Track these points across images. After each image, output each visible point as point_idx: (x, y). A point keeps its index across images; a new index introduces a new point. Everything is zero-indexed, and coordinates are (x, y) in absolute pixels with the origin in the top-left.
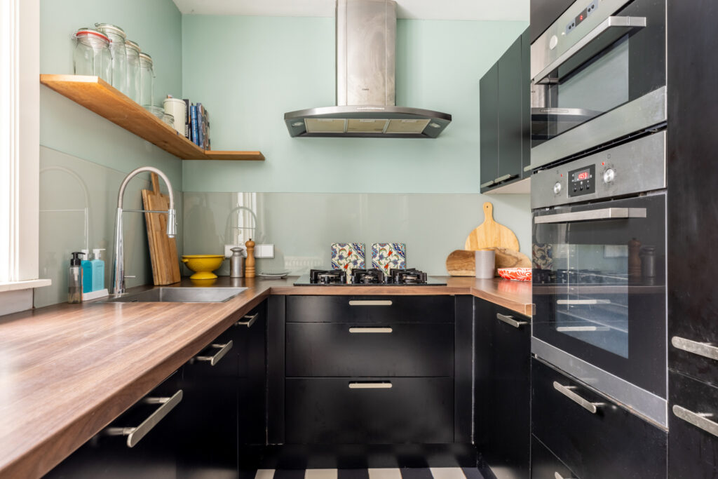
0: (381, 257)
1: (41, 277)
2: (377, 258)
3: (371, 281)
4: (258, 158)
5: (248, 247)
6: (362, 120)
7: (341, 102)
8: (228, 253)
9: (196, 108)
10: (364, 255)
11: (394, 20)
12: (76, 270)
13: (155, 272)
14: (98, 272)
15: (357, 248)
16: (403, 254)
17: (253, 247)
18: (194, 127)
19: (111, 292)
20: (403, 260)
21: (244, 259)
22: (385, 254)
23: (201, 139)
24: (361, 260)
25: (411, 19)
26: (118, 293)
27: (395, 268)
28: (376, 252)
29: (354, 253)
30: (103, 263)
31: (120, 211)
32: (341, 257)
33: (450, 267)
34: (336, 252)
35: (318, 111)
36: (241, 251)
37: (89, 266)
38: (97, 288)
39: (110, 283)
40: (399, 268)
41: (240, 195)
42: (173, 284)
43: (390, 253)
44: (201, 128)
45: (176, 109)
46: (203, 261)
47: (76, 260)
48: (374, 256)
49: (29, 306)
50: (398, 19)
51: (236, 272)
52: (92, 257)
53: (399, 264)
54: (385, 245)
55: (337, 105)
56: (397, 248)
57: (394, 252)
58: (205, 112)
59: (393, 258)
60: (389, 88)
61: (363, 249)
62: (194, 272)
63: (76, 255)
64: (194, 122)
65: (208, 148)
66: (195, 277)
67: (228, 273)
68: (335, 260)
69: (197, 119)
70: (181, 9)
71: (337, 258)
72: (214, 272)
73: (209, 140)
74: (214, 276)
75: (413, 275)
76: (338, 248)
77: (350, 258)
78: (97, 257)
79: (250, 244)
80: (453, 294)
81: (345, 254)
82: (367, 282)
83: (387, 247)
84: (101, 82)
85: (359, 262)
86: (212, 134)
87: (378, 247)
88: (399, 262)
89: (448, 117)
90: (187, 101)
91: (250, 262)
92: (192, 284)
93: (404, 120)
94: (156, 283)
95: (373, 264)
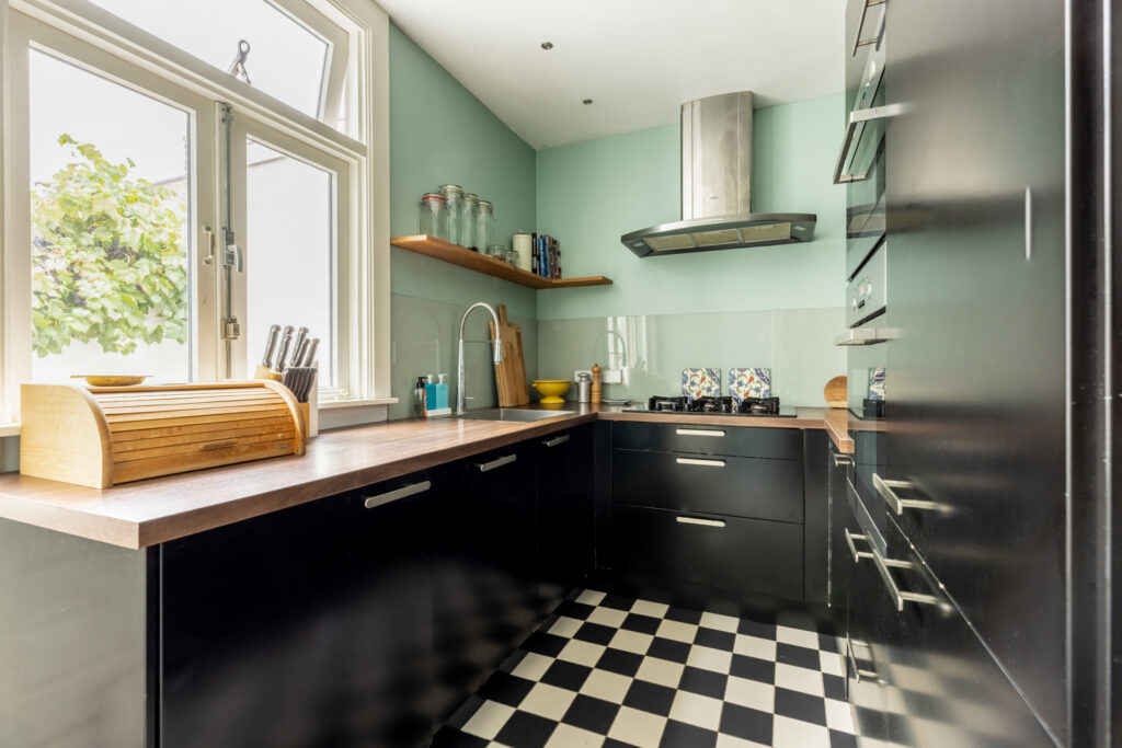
0: (740, 384)
1: (393, 396)
2: (736, 385)
3: (711, 410)
4: (605, 282)
5: (594, 372)
6: (707, 233)
7: (687, 216)
8: (577, 379)
9: (544, 240)
10: (719, 382)
11: (749, 113)
12: (421, 391)
13: (500, 395)
14: (442, 393)
15: (711, 374)
16: (768, 381)
17: (599, 372)
18: (542, 258)
19: (454, 410)
20: (767, 387)
21: (591, 384)
22: (745, 381)
23: (548, 270)
24: (716, 387)
25: (784, 104)
26: (460, 411)
27: (757, 396)
28: (734, 378)
29: (708, 378)
30: (447, 386)
31: (461, 341)
32: (693, 384)
33: (829, 398)
34: (687, 378)
35: (664, 228)
36: (588, 377)
37: (433, 388)
38: (442, 406)
39: (453, 403)
40: (762, 397)
41: (610, 320)
42: (518, 407)
43: (751, 379)
44: (548, 258)
45: (523, 244)
46: (548, 386)
47: (421, 383)
48: (732, 383)
49: (384, 418)
50: (754, 111)
51: (583, 398)
52: (436, 381)
53: (762, 392)
54: (745, 370)
55: (682, 219)
56: (759, 374)
57: (756, 378)
58: (555, 242)
59: (754, 385)
60: (742, 191)
61: (718, 375)
62: (544, 396)
63: (421, 379)
64: (542, 253)
65: (558, 277)
66: (544, 401)
67: (575, 399)
68: (686, 386)
69: (544, 250)
70: (534, 147)
71: (688, 384)
72: (562, 396)
73: (560, 270)
74: (562, 401)
75: (762, 405)
76: (689, 373)
77: (703, 384)
78: (441, 381)
79: (595, 369)
80: (803, 427)
81: (697, 380)
82: (706, 410)
83: (747, 373)
84: (429, 238)
85: (713, 389)
86: (563, 262)
87: (736, 373)
88: (763, 390)
89: (813, 218)
90: (534, 235)
91: (596, 387)
92: (543, 407)
93: (757, 228)
94: (501, 405)
95: (730, 391)
